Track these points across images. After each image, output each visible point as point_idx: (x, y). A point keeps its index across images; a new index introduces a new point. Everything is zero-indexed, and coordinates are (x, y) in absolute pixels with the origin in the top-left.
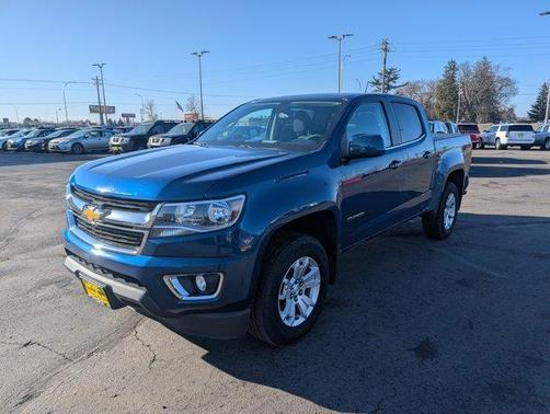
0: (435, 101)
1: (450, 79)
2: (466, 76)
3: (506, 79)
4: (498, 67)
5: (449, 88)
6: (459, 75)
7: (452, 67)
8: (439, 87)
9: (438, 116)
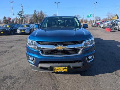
0: (33, 19)
1: (35, 14)
2: (38, 13)
3: (46, 15)
4: (44, 12)
5: (35, 16)
6: (37, 13)
7: (35, 12)
8: (33, 16)
9: (34, 22)
